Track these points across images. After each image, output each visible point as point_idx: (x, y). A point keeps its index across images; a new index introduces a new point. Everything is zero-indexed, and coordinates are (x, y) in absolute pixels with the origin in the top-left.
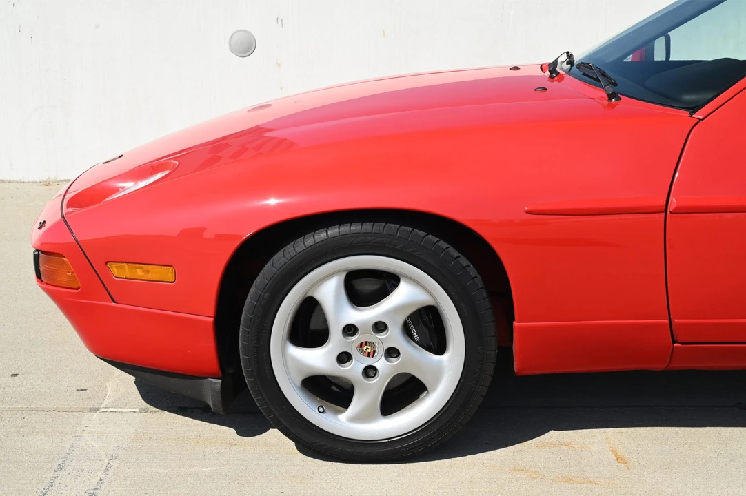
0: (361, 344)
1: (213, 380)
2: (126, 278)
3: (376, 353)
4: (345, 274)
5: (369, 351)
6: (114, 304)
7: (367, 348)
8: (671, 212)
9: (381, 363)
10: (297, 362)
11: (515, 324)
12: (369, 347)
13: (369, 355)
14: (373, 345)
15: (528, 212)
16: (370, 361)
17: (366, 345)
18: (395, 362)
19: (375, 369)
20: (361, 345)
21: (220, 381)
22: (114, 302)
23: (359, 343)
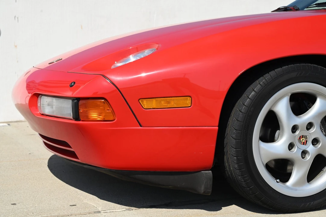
0: (300, 137)
1: (205, 172)
2: (153, 109)
3: (308, 143)
4: (290, 95)
5: (304, 141)
6: (140, 128)
7: (303, 139)
9: (310, 148)
10: (266, 151)
12: (304, 139)
13: (304, 144)
14: (306, 137)
16: (304, 147)
17: (302, 138)
19: (307, 152)
21: (210, 171)
22: (141, 126)
23: (299, 137)
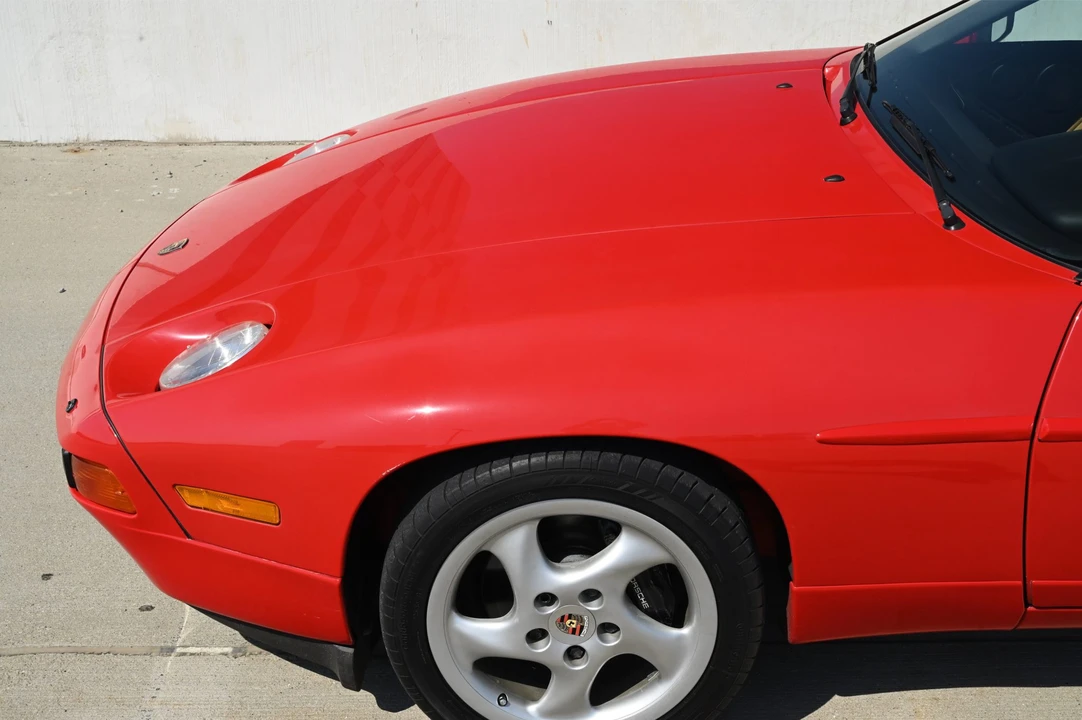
0: (563, 617)
1: (341, 648)
2: (205, 509)
3: (585, 630)
4: (537, 523)
5: (574, 626)
6: (189, 540)
7: (571, 623)
8: (1040, 440)
9: (590, 642)
10: (467, 641)
11: (794, 587)
12: (574, 621)
13: (574, 631)
14: (580, 619)
15: (821, 441)
16: (573, 640)
17: (569, 618)
18: (613, 641)
19: (582, 651)
20: (562, 619)
21: (351, 651)
22: (189, 537)
23: (559, 616)
